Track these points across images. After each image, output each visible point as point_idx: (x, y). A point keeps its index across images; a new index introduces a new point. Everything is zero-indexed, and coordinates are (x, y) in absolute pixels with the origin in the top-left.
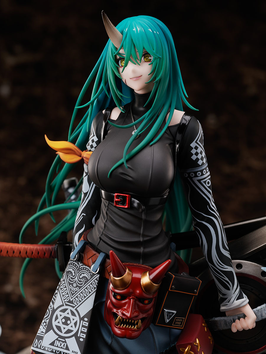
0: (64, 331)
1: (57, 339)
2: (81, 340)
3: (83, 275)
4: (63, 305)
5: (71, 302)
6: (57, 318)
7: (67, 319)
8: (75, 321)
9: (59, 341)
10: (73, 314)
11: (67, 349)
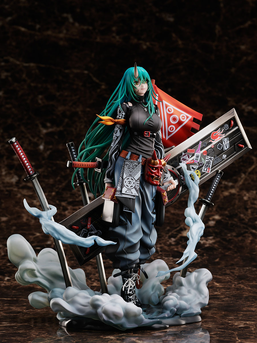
0: (129, 187)
1: (127, 190)
2: (137, 189)
3: (134, 164)
4: (127, 177)
5: (131, 175)
6: (126, 182)
7: (130, 182)
8: (133, 182)
9: (128, 190)
10: (132, 179)
11: (132, 193)
